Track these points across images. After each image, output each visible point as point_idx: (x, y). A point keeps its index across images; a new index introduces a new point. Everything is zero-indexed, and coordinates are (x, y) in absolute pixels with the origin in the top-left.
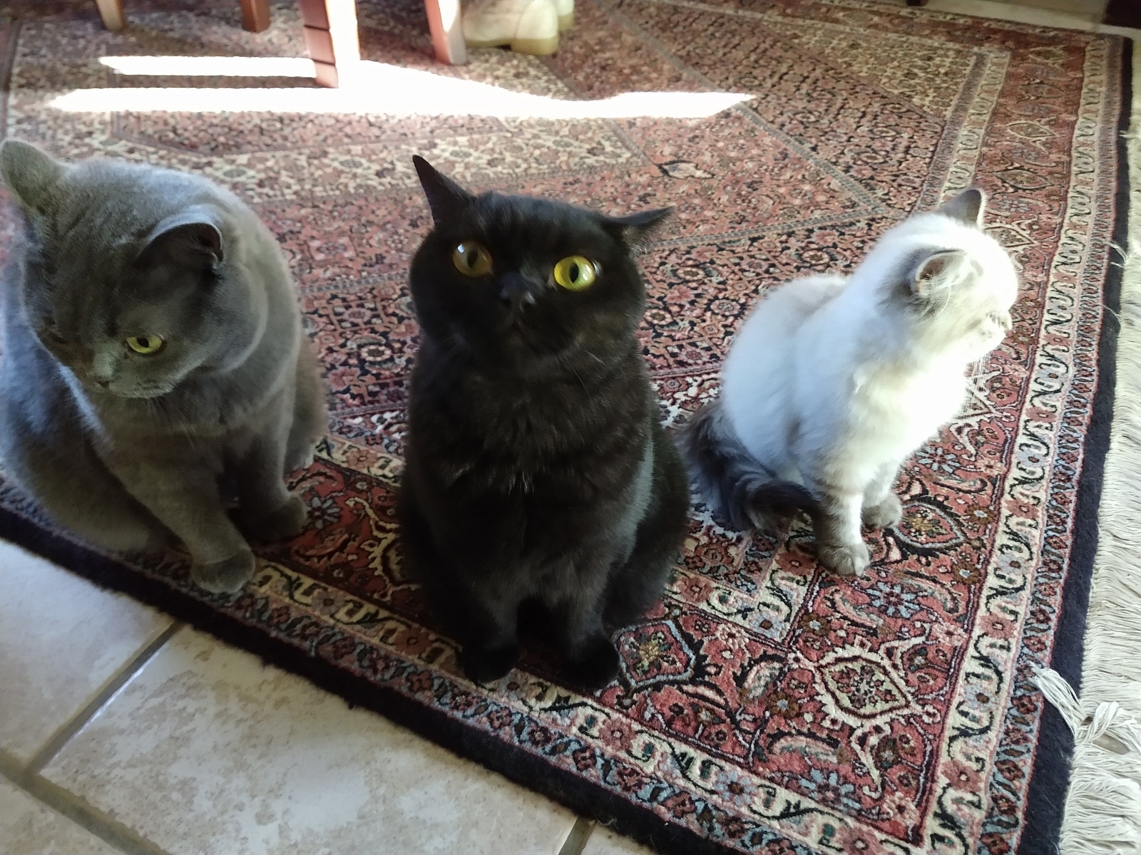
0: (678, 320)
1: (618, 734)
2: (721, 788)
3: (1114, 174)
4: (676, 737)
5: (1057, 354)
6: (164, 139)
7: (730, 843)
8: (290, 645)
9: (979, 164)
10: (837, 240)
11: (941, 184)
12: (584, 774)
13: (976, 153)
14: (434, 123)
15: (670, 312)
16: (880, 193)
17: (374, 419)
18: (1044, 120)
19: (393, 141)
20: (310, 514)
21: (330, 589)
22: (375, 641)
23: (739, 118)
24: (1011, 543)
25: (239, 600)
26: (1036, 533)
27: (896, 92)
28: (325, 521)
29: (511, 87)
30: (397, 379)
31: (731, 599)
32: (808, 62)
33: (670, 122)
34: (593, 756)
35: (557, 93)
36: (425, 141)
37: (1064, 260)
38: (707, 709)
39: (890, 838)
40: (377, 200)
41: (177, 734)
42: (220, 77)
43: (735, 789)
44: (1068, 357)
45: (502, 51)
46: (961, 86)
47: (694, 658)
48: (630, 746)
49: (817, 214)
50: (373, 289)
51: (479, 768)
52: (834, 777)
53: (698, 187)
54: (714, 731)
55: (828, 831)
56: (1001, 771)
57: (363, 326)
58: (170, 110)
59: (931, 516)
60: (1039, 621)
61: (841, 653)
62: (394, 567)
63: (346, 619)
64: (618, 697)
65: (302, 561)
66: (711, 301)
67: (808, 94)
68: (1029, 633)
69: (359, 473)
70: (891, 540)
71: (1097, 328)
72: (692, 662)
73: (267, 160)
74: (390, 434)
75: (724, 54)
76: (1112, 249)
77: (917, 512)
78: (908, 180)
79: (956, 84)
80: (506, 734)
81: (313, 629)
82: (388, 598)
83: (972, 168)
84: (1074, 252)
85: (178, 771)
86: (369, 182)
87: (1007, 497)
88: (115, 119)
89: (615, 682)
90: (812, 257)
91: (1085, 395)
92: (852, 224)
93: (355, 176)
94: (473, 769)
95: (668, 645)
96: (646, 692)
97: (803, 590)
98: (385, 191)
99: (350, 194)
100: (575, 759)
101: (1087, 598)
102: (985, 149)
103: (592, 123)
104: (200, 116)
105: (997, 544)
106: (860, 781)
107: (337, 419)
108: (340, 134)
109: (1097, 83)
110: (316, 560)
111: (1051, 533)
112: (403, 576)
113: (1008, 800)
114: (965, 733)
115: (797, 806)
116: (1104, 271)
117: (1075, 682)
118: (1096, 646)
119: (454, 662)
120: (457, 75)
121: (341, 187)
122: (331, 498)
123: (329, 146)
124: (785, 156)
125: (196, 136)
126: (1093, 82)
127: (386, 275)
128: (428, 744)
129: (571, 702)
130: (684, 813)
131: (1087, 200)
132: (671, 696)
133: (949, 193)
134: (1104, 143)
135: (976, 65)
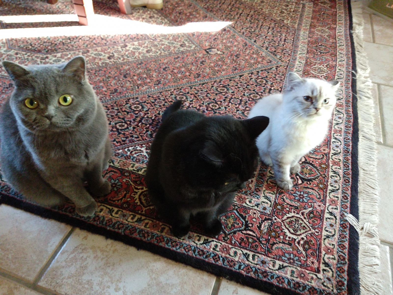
0: (221, 106)
1: (225, 249)
2: (259, 263)
3: (350, 46)
4: (243, 248)
5: (340, 110)
6: (28, 48)
7: (265, 279)
8: (115, 232)
9: (308, 44)
10: (267, 75)
11: (297, 52)
12: (217, 263)
13: (306, 41)
14: (124, 37)
15: (217, 104)
16: (278, 57)
17: (126, 150)
18: (326, 27)
19: (111, 45)
20: (112, 185)
21: (124, 211)
22: (143, 227)
23: (229, 31)
24: (334, 175)
25: (94, 218)
26: (341, 171)
27: (278, 19)
28: (117, 188)
29: (149, 22)
30: (131, 135)
31: (253, 201)
32: (248, 9)
33: (206, 33)
34: (219, 257)
35: (166, 23)
36: (123, 44)
37: (338, 77)
38: (251, 238)
39: (311, 272)
40: (110, 68)
41: (82, 265)
42: (43, 23)
43: (263, 262)
44: (343, 111)
45: (144, 8)
46: (299, 16)
47: (244, 222)
48: (230, 252)
49: (259, 66)
50: (116, 102)
51: (183, 265)
52: (292, 255)
53: (219, 58)
54: (254, 245)
55: (292, 272)
56: (340, 247)
57: (115, 116)
58: (28, 37)
59: (309, 168)
60: (345, 199)
61: (288, 215)
62: (144, 201)
63: (131, 221)
64: (223, 237)
65: (112, 202)
66: (230, 99)
67: (250, 21)
68: (343, 203)
69: (125, 170)
70: (298, 177)
71: (351, 100)
72: (244, 223)
73: (68, 55)
74: (132, 155)
75: (220, 7)
76: (352, 73)
77: (305, 167)
78: (287, 52)
79: (297, 15)
80: (190, 253)
81: (121, 226)
82: (144, 212)
83: (306, 46)
84: (341, 74)
85: (86, 278)
86: (106, 61)
87: (331, 160)
88: (8, 41)
89: (222, 233)
90: (260, 81)
91: (350, 124)
92: (271, 69)
93: (100, 59)
94: (181, 265)
95: (236, 219)
96: (231, 235)
97: (274, 196)
98: (112, 64)
99: (100, 67)
100: (214, 259)
101: (358, 190)
102: (309, 39)
103: (180, 35)
104: (39, 39)
105: (330, 175)
106: (300, 255)
107: (113, 151)
108: (92, 43)
109: (341, 13)
110: (117, 201)
111: (345, 170)
112: (147, 204)
113: (343, 256)
114: (328, 237)
115: (283, 265)
116: (351, 81)
117: (357, 217)
118: (362, 205)
119: (169, 231)
120: (129, 18)
121: (96, 64)
122: (118, 179)
123: (89, 48)
124: (246, 45)
125: (39, 47)
126: (340, 13)
127: (119, 96)
128: (165, 259)
129: (209, 241)
130: (249, 272)
131: (343, 56)
132: (239, 235)
133: (300, 55)
134: (346, 35)
135: (302, 8)
